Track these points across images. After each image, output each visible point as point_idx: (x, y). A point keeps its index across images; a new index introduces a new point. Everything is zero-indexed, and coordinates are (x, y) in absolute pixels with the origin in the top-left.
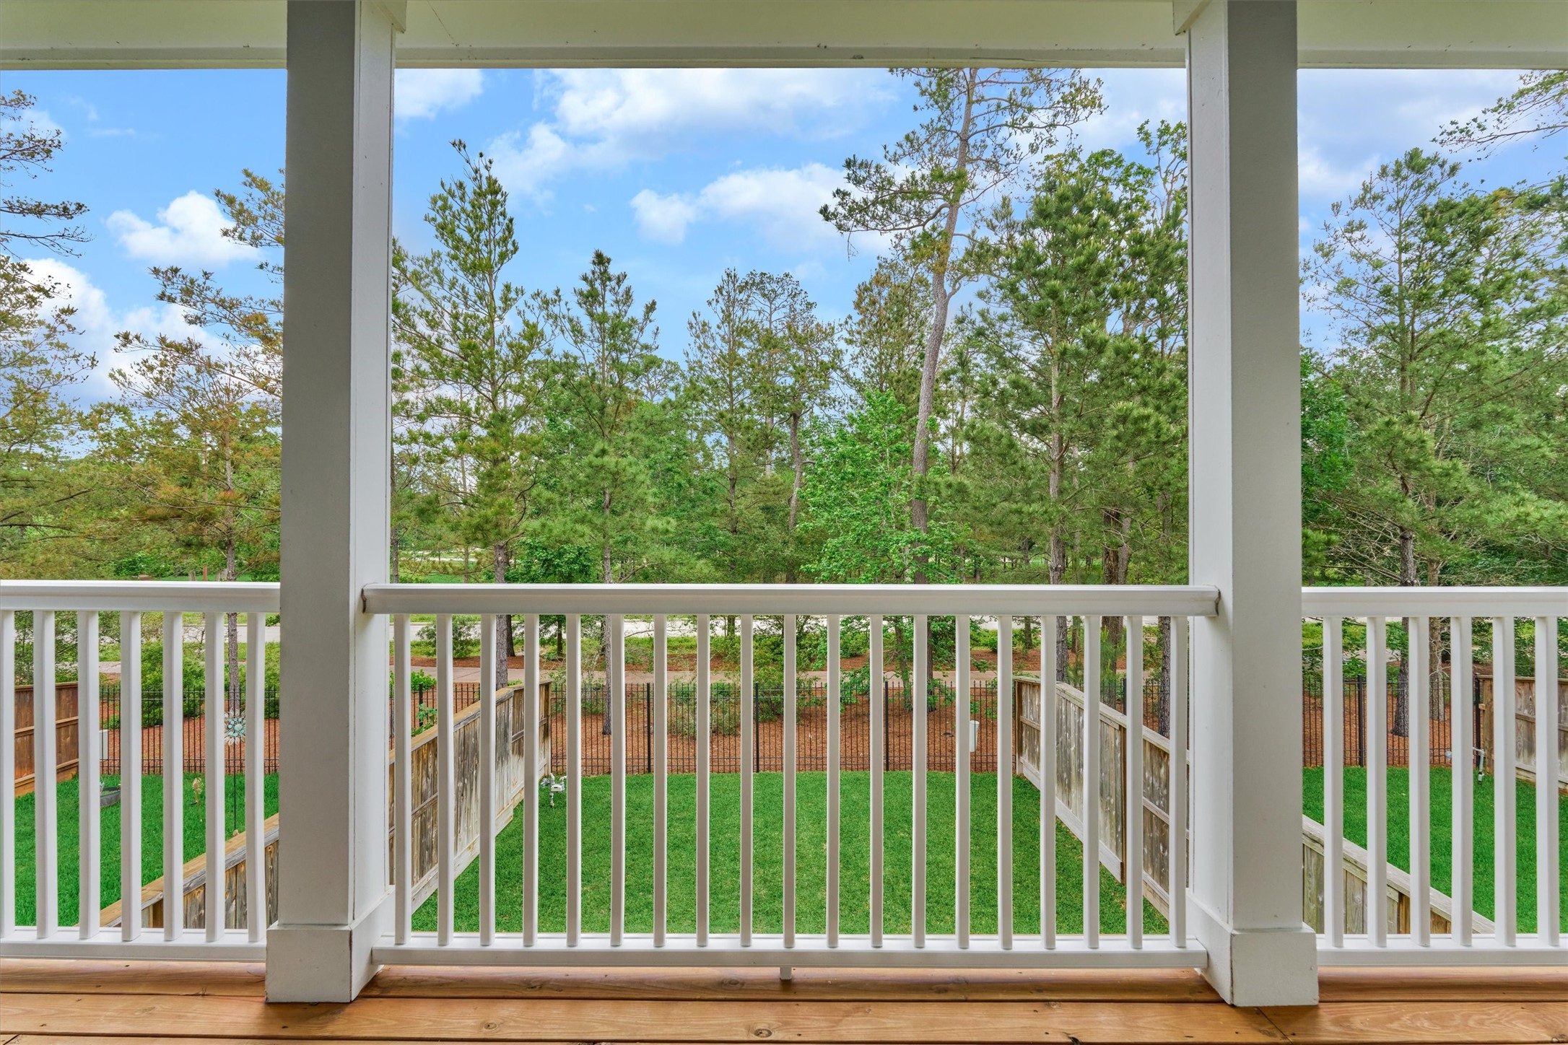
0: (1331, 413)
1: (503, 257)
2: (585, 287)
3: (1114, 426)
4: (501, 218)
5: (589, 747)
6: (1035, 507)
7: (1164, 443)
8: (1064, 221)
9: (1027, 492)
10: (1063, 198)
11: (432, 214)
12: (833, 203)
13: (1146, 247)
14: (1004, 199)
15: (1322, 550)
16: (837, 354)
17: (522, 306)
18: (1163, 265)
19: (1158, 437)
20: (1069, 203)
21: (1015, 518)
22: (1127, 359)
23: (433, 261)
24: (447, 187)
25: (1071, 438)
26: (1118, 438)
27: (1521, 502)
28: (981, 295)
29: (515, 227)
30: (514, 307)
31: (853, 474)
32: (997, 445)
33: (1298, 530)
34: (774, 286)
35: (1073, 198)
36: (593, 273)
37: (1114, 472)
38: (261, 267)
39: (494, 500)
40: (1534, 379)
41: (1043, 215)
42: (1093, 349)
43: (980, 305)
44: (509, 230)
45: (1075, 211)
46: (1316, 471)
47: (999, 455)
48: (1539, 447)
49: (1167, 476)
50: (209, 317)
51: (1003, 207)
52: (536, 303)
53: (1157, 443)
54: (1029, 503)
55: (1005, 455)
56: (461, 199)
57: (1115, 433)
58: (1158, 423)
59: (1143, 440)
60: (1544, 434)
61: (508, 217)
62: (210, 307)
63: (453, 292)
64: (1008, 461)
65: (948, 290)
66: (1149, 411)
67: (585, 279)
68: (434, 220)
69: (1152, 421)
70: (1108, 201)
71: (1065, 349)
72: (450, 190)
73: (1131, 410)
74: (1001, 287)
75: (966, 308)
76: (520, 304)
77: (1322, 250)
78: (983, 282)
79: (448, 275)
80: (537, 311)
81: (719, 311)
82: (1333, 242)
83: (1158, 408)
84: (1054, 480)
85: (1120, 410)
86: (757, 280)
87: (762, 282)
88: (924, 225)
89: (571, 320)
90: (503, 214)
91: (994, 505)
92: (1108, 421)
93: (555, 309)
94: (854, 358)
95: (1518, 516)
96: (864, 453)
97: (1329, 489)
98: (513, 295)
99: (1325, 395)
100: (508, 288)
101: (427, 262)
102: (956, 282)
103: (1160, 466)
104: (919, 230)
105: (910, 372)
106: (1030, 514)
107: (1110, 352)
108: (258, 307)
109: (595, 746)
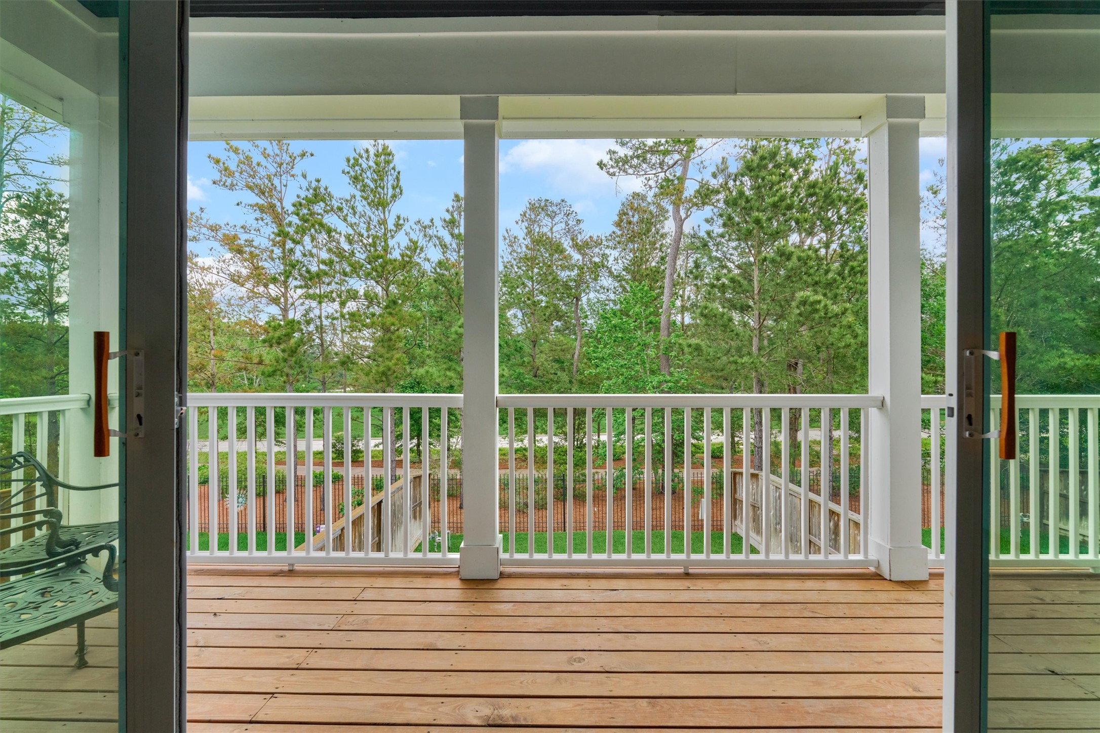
0: (938, 297)
1: (394, 196)
2: (448, 217)
3: (798, 307)
4: (392, 171)
5: (451, 517)
6: (745, 359)
7: (830, 318)
8: (763, 173)
9: (739, 350)
10: (762, 158)
11: (347, 169)
12: (606, 159)
13: (817, 190)
14: (723, 158)
15: (931, 387)
16: (605, 256)
17: (408, 230)
18: (828, 201)
19: (826, 314)
20: (767, 161)
21: (733, 367)
22: (806, 264)
23: (351, 200)
24: (358, 152)
25: (767, 314)
26: (800, 314)
27: (1062, 355)
28: (707, 221)
29: (401, 177)
30: (403, 229)
31: (622, 338)
32: (721, 319)
33: (919, 374)
34: (554, 208)
35: (768, 158)
36: (453, 207)
37: (797, 336)
38: (238, 204)
39: (393, 356)
40: (1072, 275)
41: (749, 169)
42: (783, 258)
43: (706, 227)
44: (398, 179)
45: (770, 166)
46: (928, 335)
47: (722, 326)
48: (1074, 319)
49: (831, 339)
50: (202, 237)
51: (722, 163)
52: (417, 227)
53: (825, 318)
54: (741, 357)
55: (726, 326)
56: (367, 159)
57: (798, 311)
58: (826, 306)
59: (817, 316)
60: (1078, 311)
61: (397, 170)
62: (204, 230)
63: (361, 220)
64: (728, 330)
65: (683, 216)
66: (819, 297)
67: (448, 211)
68: (348, 173)
69: (822, 304)
70: (791, 160)
71: (765, 257)
72: (360, 154)
73: (809, 297)
74: (721, 216)
75: (696, 228)
76: (406, 227)
77: (932, 190)
78: (708, 211)
79: (360, 209)
80: (418, 232)
81: (524, 228)
82: (939, 184)
83: (825, 295)
84: (755, 341)
85: (802, 297)
86: (543, 204)
87: (546, 205)
88: (665, 172)
89: (439, 238)
90: (394, 168)
91: (719, 358)
92: (794, 304)
93: (430, 232)
94: (616, 259)
95: (1060, 364)
96: (629, 324)
97: (936, 347)
98: (401, 222)
99: (934, 285)
100: (399, 217)
101: (347, 201)
102: (689, 210)
103: (826, 332)
104: (662, 175)
105: (654, 269)
106: (742, 364)
107: (794, 259)
108: (232, 229)
109: (455, 516)
